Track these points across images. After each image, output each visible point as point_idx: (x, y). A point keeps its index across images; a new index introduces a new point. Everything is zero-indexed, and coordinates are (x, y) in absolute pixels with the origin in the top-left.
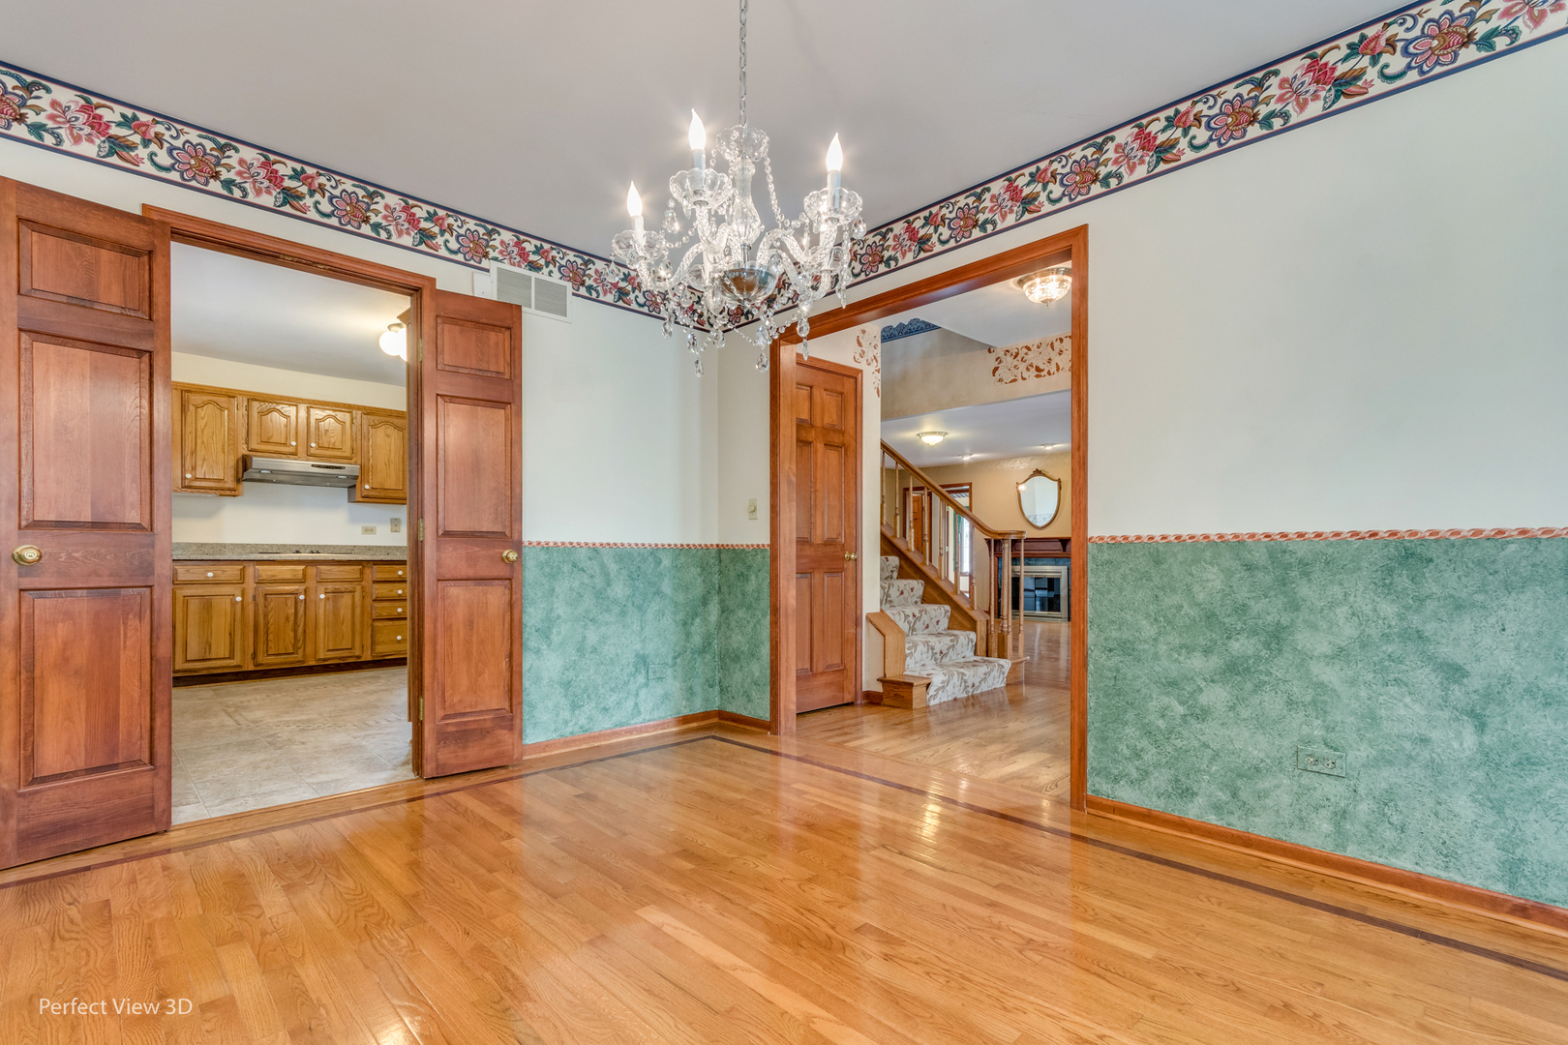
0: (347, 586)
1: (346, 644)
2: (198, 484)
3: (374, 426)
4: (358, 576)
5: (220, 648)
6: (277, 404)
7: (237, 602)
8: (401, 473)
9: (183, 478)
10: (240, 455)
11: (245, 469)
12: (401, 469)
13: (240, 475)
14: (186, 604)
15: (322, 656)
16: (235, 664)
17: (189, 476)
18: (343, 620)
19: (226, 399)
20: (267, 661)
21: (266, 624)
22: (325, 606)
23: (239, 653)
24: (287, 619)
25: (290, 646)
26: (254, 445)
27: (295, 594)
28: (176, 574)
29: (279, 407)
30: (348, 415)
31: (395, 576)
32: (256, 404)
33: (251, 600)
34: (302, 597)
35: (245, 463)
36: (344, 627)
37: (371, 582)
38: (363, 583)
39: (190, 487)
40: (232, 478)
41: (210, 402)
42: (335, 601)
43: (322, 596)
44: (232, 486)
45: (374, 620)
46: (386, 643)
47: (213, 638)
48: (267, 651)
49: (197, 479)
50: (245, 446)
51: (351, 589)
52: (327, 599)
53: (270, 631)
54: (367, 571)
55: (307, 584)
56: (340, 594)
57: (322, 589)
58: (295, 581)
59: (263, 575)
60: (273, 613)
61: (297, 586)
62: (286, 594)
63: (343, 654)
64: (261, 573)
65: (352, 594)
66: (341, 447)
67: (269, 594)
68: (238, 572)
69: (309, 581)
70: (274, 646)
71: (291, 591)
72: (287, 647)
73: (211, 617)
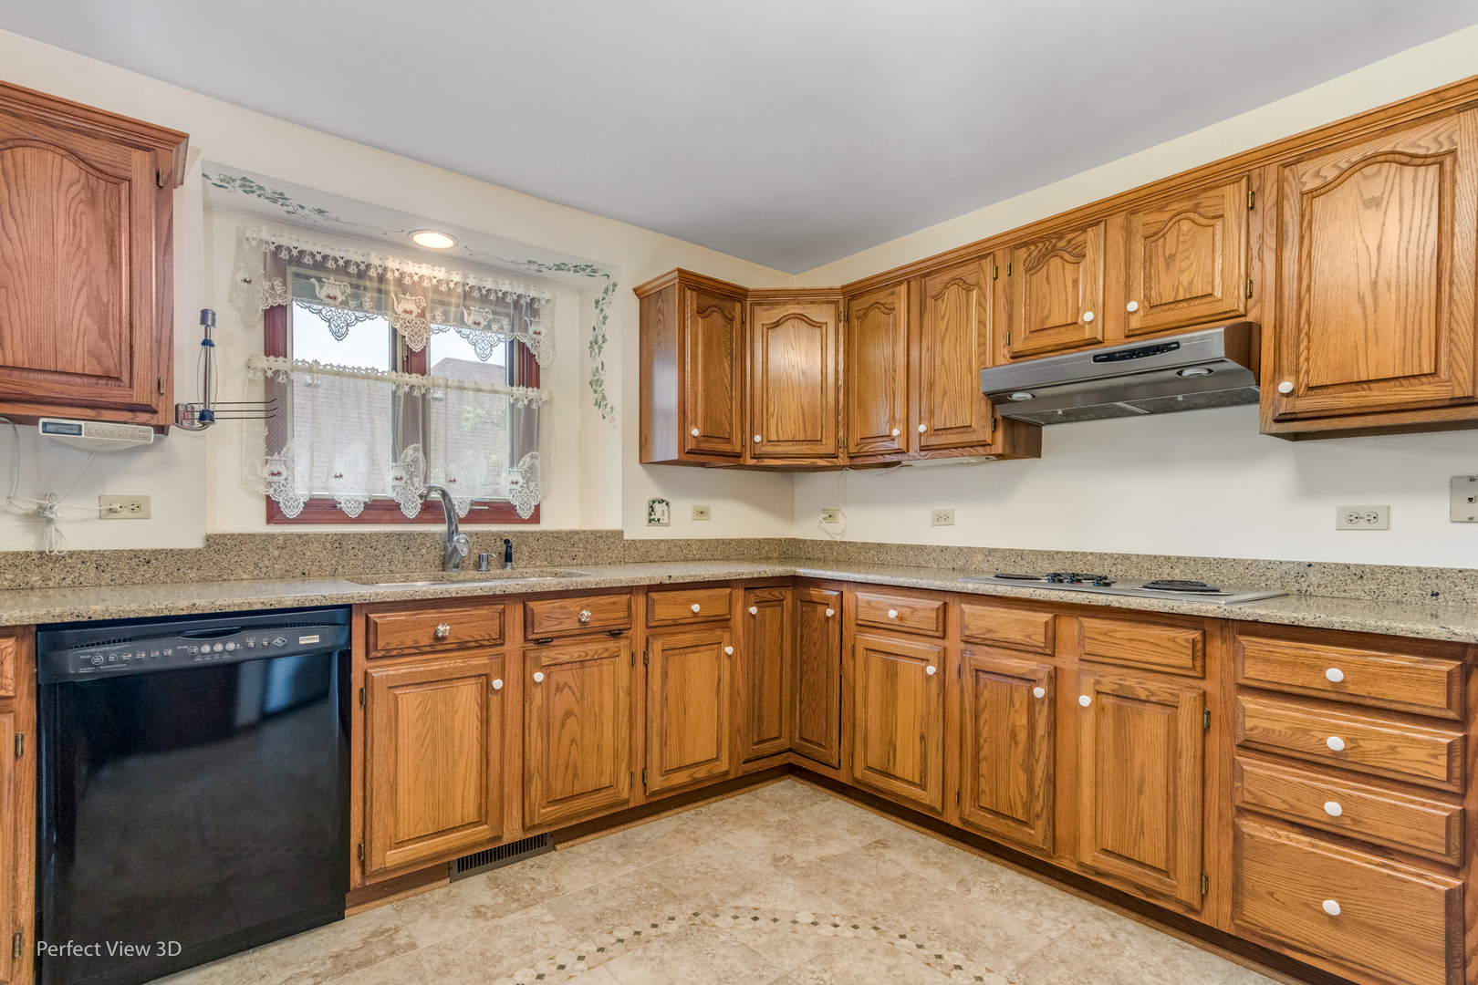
0: (1154, 685)
1: (1152, 853)
2: (937, 440)
3: (1318, 190)
4: (1194, 664)
5: (906, 761)
7: (929, 675)
9: (918, 433)
14: (867, 664)
16: (927, 801)
17: (921, 428)
18: (1142, 781)
19: (975, 265)
20: (980, 819)
21: (977, 734)
22: (1096, 730)
23: (933, 783)
24: (1014, 736)
25: (1020, 804)
26: (1019, 343)
29: (1062, 243)
31: (1319, 683)
32: (1023, 253)
33: (953, 676)
34: (1044, 691)
37: (1229, 687)
38: (1206, 685)
39: (927, 448)
40: (982, 421)
41: (952, 282)
42: (1120, 721)
43: (1091, 700)
44: (982, 437)
45: (1241, 811)
47: (899, 737)
48: (976, 796)
49: (936, 432)
50: (1007, 350)
51: (1164, 697)
52: (1103, 709)
53: (983, 754)
54: (1217, 649)
55: (1057, 662)
56: (1136, 705)
57: (1088, 682)
58: (1030, 649)
59: (971, 627)
60: (987, 711)
61: (1035, 663)
62: (1013, 677)
63: (1142, 879)
64: (967, 620)
65: (1169, 711)
66: (1209, 291)
67: (983, 671)
68: (934, 615)
69: (1064, 656)
70: (990, 790)
71: (1018, 672)
72: (1012, 801)
73: (897, 696)
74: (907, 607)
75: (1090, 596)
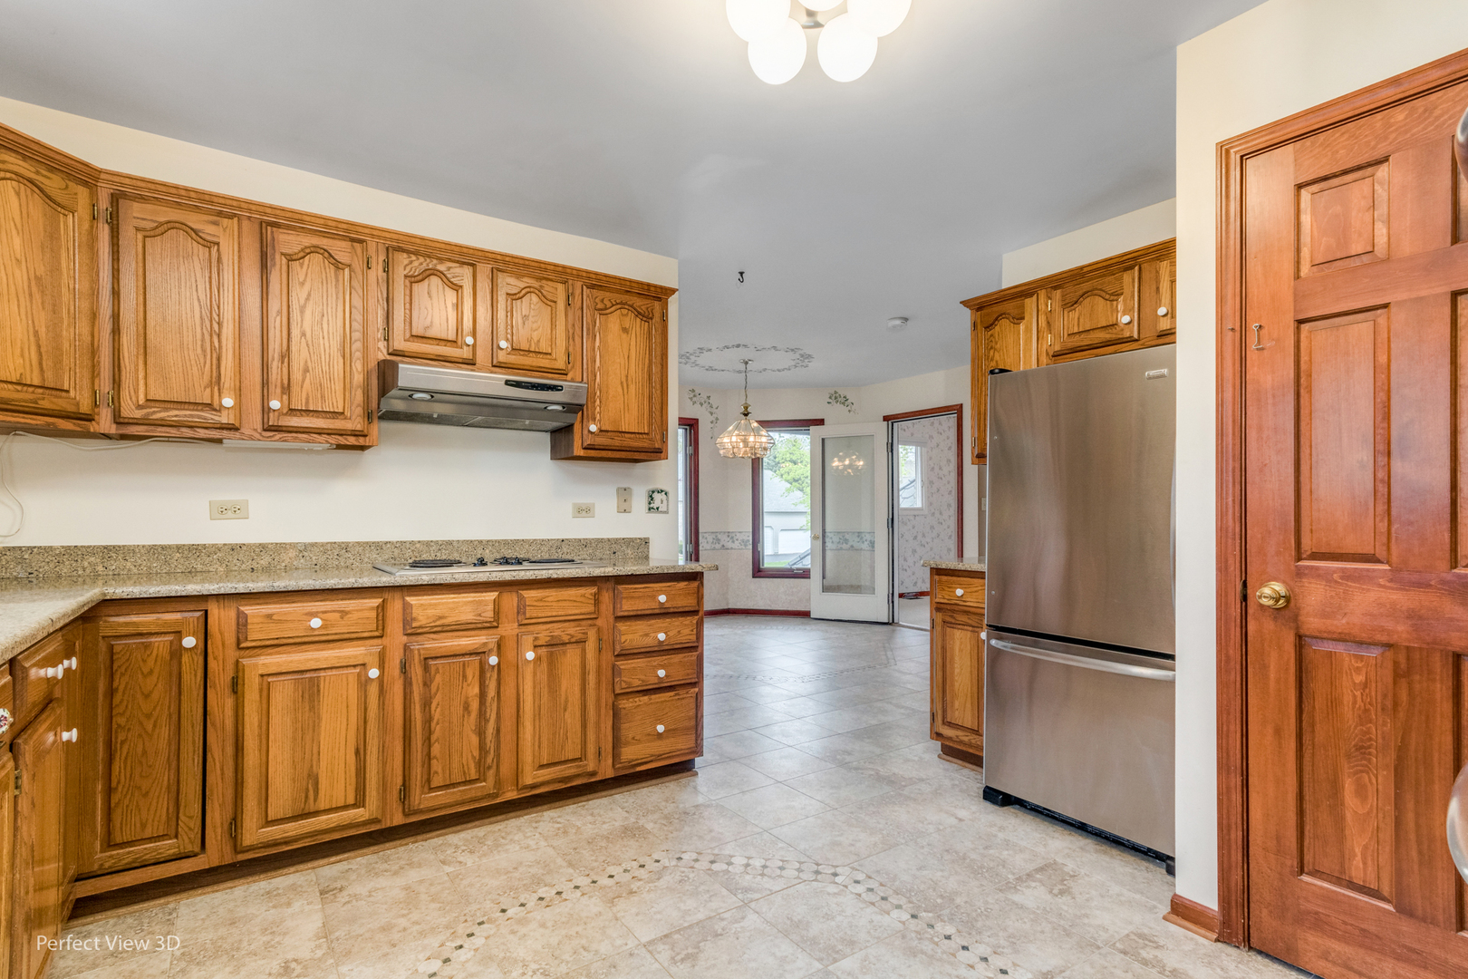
0: (573, 630)
1: (572, 751)
2: (295, 421)
3: (603, 311)
4: (591, 608)
5: (335, 786)
6: (441, 260)
7: (369, 680)
8: (646, 402)
9: (266, 410)
10: (373, 364)
11: (383, 391)
12: (646, 394)
13: (374, 405)
14: (266, 693)
15: (529, 781)
16: (366, 817)
17: (275, 404)
18: (566, 701)
19: (345, 245)
20: (428, 801)
21: (428, 721)
22: (535, 674)
23: (374, 793)
24: (466, 708)
25: (472, 766)
26: (399, 343)
27: (480, 653)
28: (246, 624)
29: (442, 267)
30: (561, 287)
31: (654, 605)
32: (402, 259)
33: (397, 672)
34: (493, 660)
35: (385, 375)
36: (567, 714)
37: (612, 620)
38: (599, 622)
39: (277, 429)
40: (359, 411)
41: (315, 249)
42: (552, 663)
43: (530, 655)
44: (359, 427)
45: (618, 695)
46: (639, 741)
47: (323, 764)
48: (429, 781)
49: (292, 411)
50: (382, 345)
51: (579, 636)
52: (538, 659)
53: (434, 738)
54: (606, 597)
55: (502, 631)
56: (561, 648)
57: (528, 640)
58: (480, 626)
59: (420, 618)
60: (439, 696)
61: (484, 637)
62: (463, 655)
63: (567, 772)
64: (416, 612)
65: (580, 645)
66: (550, 351)
67: (432, 658)
68: (374, 614)
69: (506, 625)
70: (443, 768)
71: (471, 648)
72: (466, 767)
73: (319, 718)
74: (334, 611)
75: (536, 572)
